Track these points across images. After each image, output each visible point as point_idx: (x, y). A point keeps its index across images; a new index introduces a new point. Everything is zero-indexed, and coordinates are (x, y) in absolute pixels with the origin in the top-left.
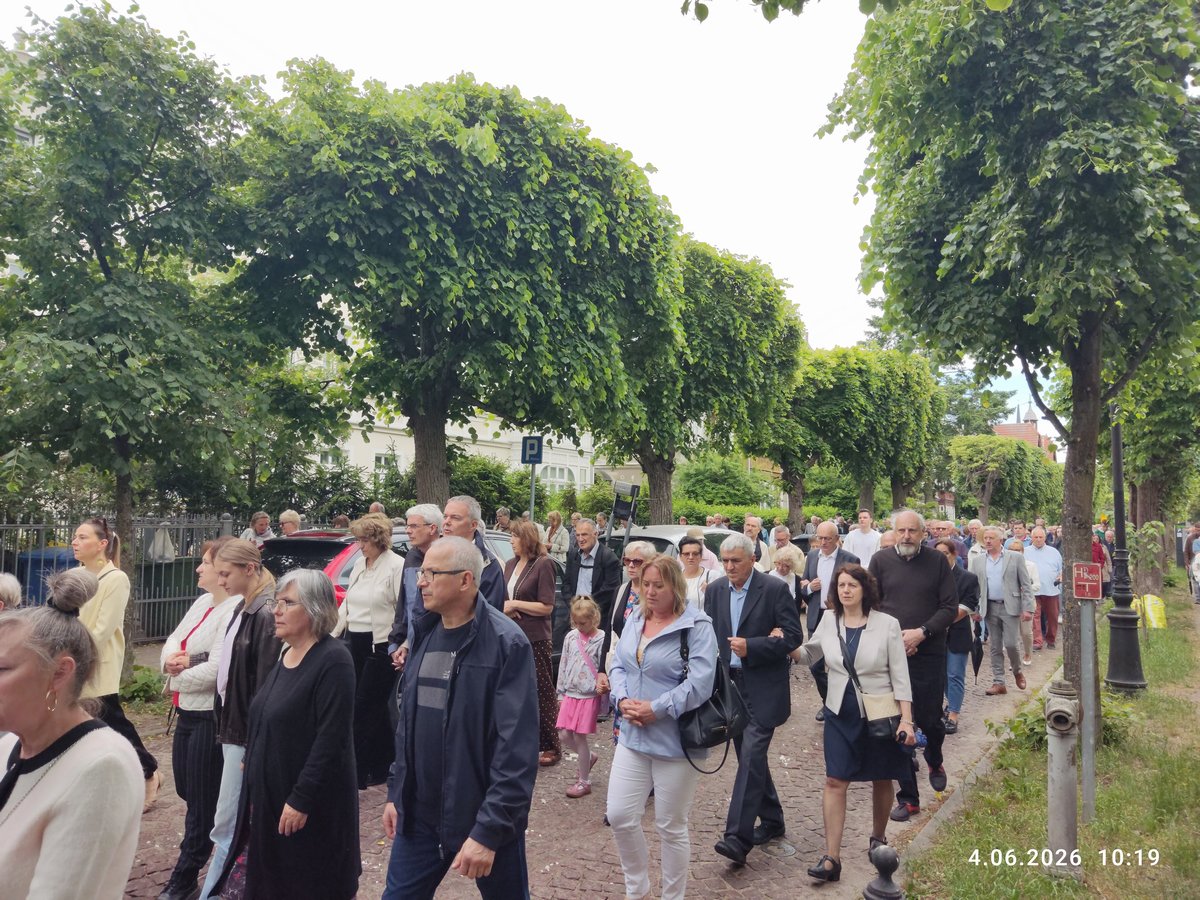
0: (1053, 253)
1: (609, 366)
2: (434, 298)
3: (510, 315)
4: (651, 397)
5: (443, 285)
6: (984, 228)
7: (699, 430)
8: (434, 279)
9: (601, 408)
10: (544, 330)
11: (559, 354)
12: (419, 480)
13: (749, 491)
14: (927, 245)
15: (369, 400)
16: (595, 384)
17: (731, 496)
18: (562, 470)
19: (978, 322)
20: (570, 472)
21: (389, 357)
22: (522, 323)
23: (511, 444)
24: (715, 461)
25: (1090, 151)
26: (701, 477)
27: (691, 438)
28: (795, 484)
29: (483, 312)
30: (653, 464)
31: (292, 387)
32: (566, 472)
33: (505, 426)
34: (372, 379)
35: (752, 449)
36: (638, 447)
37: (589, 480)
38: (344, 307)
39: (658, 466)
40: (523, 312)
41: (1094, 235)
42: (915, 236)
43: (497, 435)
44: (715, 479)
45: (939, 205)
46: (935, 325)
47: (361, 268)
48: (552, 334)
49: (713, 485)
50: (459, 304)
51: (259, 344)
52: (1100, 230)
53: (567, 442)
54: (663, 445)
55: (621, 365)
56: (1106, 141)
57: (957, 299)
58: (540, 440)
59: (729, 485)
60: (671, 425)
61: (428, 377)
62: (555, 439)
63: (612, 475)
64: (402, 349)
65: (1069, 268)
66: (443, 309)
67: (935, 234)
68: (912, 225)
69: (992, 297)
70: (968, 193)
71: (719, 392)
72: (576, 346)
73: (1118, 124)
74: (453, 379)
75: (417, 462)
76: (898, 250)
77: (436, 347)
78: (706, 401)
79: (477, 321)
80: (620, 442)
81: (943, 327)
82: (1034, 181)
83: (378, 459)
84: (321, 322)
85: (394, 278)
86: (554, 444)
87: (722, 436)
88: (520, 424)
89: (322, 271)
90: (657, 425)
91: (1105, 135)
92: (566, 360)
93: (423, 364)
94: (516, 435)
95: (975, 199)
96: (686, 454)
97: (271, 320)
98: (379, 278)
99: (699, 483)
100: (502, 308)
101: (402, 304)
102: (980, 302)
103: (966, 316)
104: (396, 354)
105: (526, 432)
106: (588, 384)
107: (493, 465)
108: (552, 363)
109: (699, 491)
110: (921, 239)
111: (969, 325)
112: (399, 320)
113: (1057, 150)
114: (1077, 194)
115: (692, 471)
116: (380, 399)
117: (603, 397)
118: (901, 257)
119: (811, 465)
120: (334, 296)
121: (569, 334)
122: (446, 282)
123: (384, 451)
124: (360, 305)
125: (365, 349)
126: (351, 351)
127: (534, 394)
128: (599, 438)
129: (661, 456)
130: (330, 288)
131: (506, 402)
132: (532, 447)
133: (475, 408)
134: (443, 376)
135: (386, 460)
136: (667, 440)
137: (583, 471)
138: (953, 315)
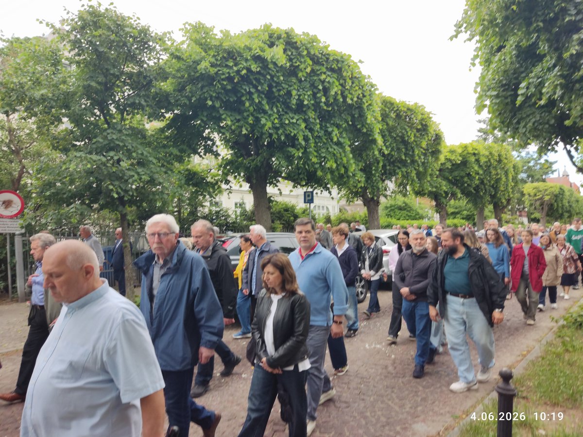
1: (345, 156)
2: (259, 129)
3: (295, 135)
4: (367, 170)
5: (262, 122)
6: (540, 80)
7: (391, 185)
8: (257, 120)
9: (341, 176)
10: (312, 141)
11: (320, 152)
12: (256, 213)
13: (418, 214)
14: (510, 89)
15: (230, 178)
16: (338, 165)
17: (409, 216)
18: (323, 207)
19: (540, 127)
20: (327, 208)
21: (238, 157)
22: (301, 139)
23: (298, 196)
24: (400, 200)
26: (393, 208)
27: (388, 189)
28: (442, 209)
29: (282, 134)
30: (369, 202)
31: (195, 174)
32: (325, 208)
33: (294, 187)
34: (231, 167)
35: (419, 193)
36: (361, 194)
37: (337, 211)
38: (216, 134)
39: (371, 203)
40: (301, 133)
42: (503, 86)
43: (291, 191)
44: (400, 208)
45: (515, 70)
46: (517, 129)
47: (223, 117)
48: (316, 143)
49: (399, 211)
50: (270, 131)
51: (178, 154)
53: (326, 193)
54: (374, 193)
55: (351, 156)
57: (528, 116)
58: (312, 192)
59: (407, 211)
60: (377, 183)
61: (257, 166)
62: (319, 192)
63: (348, 208)
64: (244, 153)
66: (262, 134)
67: (514, 84)
68: (501, 81)
69: (547, 114)
70: (530, 63)
71: (401, 167)
72: (328, 148)
74: (269, 166)
75: (254, 204)
77: (260, 152)
78: (395, 171)
79: (279, 139)
80: (352, 193)
83: (236, 204)
84: (206, 142)
85: (238, 121)
86: (319, 194)
87: (403, 188)
88: (303, 186)
89: (205, 119)
90: (370, 183)
92: (323, 155)
93: (254, 159)
94: (300, 191)
95: (534, 66)
96: (386, 196)
97: (183, 142)
98: (232, 121)
99: (393, 211)
100: (291, 132)
101: (243, 133)
102: (540, 117)
103: (534, 124)
104: (242, 155)
105: (305, 189)
106: (334, 166)
107: (290, 205)
108: (317, 157)
109: (392, 214)
110: (507, 87)
111: (535, 129)
112: (242, 140)
115: (388, 205)
116: (235, 177)
117: (343, 171)
118: (497, 96)
119: (450, 200)
120: (211, 129)
121: (324, 143)
122: (263, 121)
123: (239, 201)
124: (223, 134)
125: (227, 155)
126: (220, 155)
127: (308, 172)
128: (341, 190)
129: (372, 198)
130: (209, 126)
131: (294, 176)
132: (309, 196)
133: (280, 179)
134: (265, 165)
135: (240, 205)
136: (376, 190)
137: (334, 207)
138: (526, 124)
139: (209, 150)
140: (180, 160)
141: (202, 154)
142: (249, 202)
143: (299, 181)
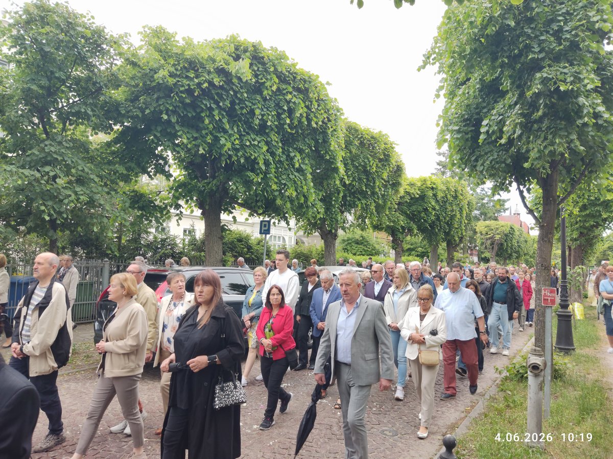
0: (537, 131)
1: (305, 185)
2: (217, 149)
3: (255, 158)
4: (326, 200)
5: (221, 142)
6: (501, 117)
7: (350, 218)
8: (216, 139)
9: (301, 206)
10: (273, 166)
11: (280, 178)
12: (206, 243)
13: (374, 249)
14: (471, 125)
15: (181, 202)
16: (298, 194)
17: (365, 251)
18: (279, 237)
19: (497, 166)
20: (284, 238)
21: (191, 179)
22: (261, 162)
23: (253, 224)
24: (358, 234)
25: (557, 79)
27: (346, 222)
28: (398, 245)
29: (241, 157)
30: (326, 235)
31: (142, 195)
32: (281, 238)
33: (251, 215)
34: (183, 190)
35: (377, 228)
36: (319, 226)
37: (293, 242)
38: (169, 153)
39: (329, 236)
40: (262, 156)
41: (558, 122)
42: (465, 120)
43: (247, 219)
44: (357, 242)
45: (477, 104)
46: (475, 166)
47: (179, 134)
48: (277, 168)
49: (356, 245)
50: (229, 152)
51: (125, 172)
52: (561, 119)
53: (283, 223)
54: (332, 225)
55: (312, 184)
56: (565, 74)
57: (486, 154)
58: (269, 222)
59: (364, 245)
60: (336, 215)
61: (212, 190)
62: (277, 221)
63: (305, 240)
64: (199, 175)
65: (546, 139)
66: (221, 155)
67: (475, 120)
68: (463, 116)
69: (504, 152)
70: (492, 99)
71: (361, 198)
72: (289, 175)
73: (572, 65)
74: (226, 190)
76: (457, 128)
77: (217, 174)
78: (354, 202)
79: (238, 161)
80: (310, 223)
81: (479, 168)
82: (529, 94)
83: (185, 231)
84: (157, 161)
85: (195, 139)
86: (276, 224)
87: (362, 221)
88: (260, 214)
89: (159, 135)
90: (329, 215)
91: (565, 71)
92: (283, 182)
93: (210, 183)
94: (257, 220)
95: (496, 102)
96: (344, 229)
97: (131, 159)
98: (188, 138)
100: (251, 155)
101: (200, 152)
102: (498, 155)
103: (491, 163)
104: (196, 177)
105: (262, 218)
106: (295, 194)
107: (244, 235)
108: (276, 183)
110: (468, 122)
111: (493, 167)
112: (198, 160)
113: (541, 78)
114: (550, 101)
116: (187, 201)
117: (302, 200)
118: (458, 131)
119: (407, 236)
120: (164, 147)
121: (286, 169)
122: (223, 141)
123: (188, 227)
124: (178, 152)
125: (179, 175)
126: (172, 176)
127: (267, 199)
128: (299, 221)
129: (331, 231)
130: (162, 143)
131: (252, 203)
132: (265, 226)
133: (236, 206)
134: (220, 189)
135: (189, 231)
136: (334, 222)
137: (290, 238)
138: (484, 162)
139: (161, 170)
140: (127, 179)
141: (151, 174)
142: (200, 228)
143: (256, 209)
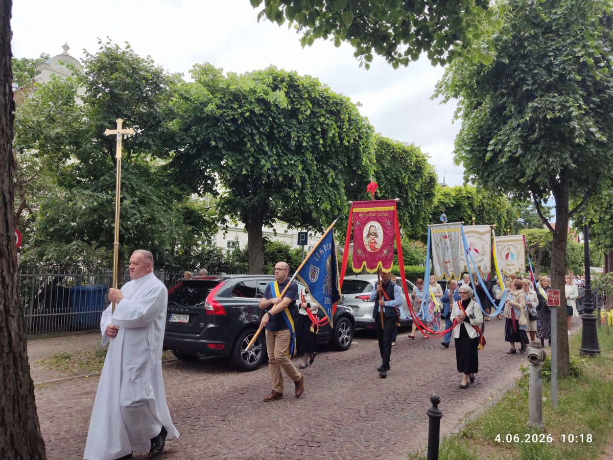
0: (535, 151)
1: (340, 198)
2: (257, 169)
3: (293, 176)
6: (507, 138)
8: (257, 161)
10: (308, 182)
11: (315, 193)
12: (250, 253)
13: (413, 258)
15: (227, 217)
16: (332, 207)
19: (507, 181)
21: (236, 196)
22: (298, 180)
23: (293, 235)
25: (546, 108)
29: (280, 175)
31: (193, 212)
33: (289, 227)
34: (228, 206)
38: (216, 174)
40: (298, 175)
43: (286, 231)
45: (489, 126)
46: (487, 182)
47: (224, 157)
48: (312, 183)
50: (269, 172)
51: (179, 192)
52: (556, 140)
53: (319, 235)
55: (345, 198)
56: (554, 102)
57: (497, 170)
58: (306, 234)
61: (255, 205)
62: (313, 233)
64: (242, 192)
66: (261, 174)
68: (476, 136)
69: (513, 169)
72: (323, 190)
73: (561, 94)
74: (265, 205)
75: (249, 244)
76: (469, 148)
77: (258, 191)
79: (277, 179)
81: (490, 184)
83: (229, 243)
84: (206, 181)
85: (239, 161)
86: (313, 235)
88: (298, 227)
89: (207, 159)
91: (554, 100)
92: (319, 196)
93: (252, 199)
94: (295, 231)
95: (505, 123)
97: (183, 182)
98: (233, 161)
100: (289, 173)
101: (243, 173)
102: (508, 171)
103: (501, 178)
104: (240, 194)
105: (299, 229)
106: (329, 207)
107: (284, 246)
108: (312, 198)
110: (481, 142)
111: (502, 182)
112: (241, 179)
113: (532, 107)
114: (544, 125)
116: (232, 217)
117: (337, 213)
118: (471, 151)
120: (212, 169)
121: (320, 185)
122: (263, 162)
123: (233, 239)
124: (224, 173)
125: (225, 193)
126: (219, 194)
127: (303, 213)
130: (210, 166)
131: (290, 216)
132: (303, 237)
133: (276, 219)
134: (261, 205)
135: (234, 244)
138: (495, 178)
139: (209, 189)
140: (180, 198)
141: (201, 192)
142: (243, 241)
143: (294, 221)
